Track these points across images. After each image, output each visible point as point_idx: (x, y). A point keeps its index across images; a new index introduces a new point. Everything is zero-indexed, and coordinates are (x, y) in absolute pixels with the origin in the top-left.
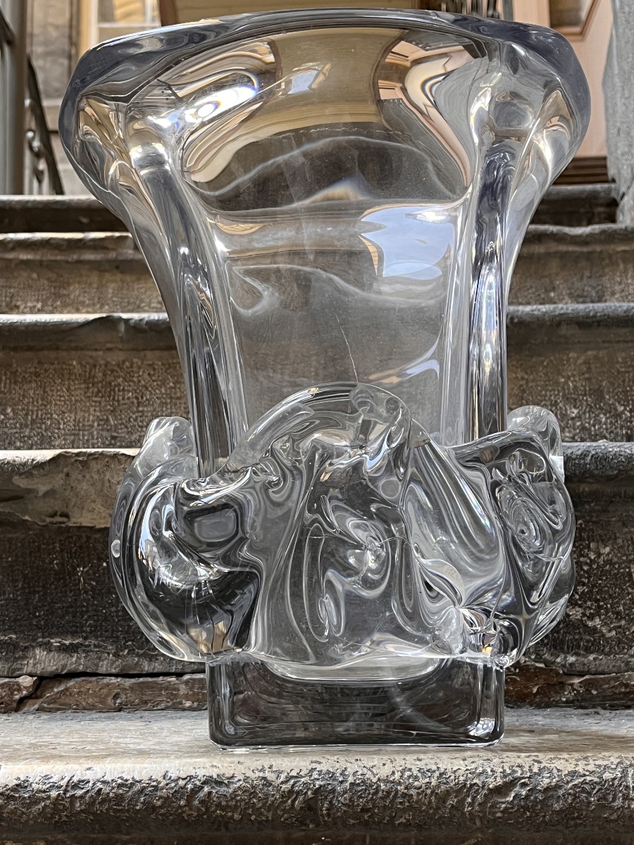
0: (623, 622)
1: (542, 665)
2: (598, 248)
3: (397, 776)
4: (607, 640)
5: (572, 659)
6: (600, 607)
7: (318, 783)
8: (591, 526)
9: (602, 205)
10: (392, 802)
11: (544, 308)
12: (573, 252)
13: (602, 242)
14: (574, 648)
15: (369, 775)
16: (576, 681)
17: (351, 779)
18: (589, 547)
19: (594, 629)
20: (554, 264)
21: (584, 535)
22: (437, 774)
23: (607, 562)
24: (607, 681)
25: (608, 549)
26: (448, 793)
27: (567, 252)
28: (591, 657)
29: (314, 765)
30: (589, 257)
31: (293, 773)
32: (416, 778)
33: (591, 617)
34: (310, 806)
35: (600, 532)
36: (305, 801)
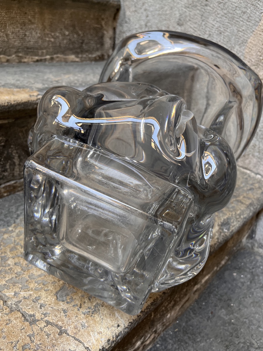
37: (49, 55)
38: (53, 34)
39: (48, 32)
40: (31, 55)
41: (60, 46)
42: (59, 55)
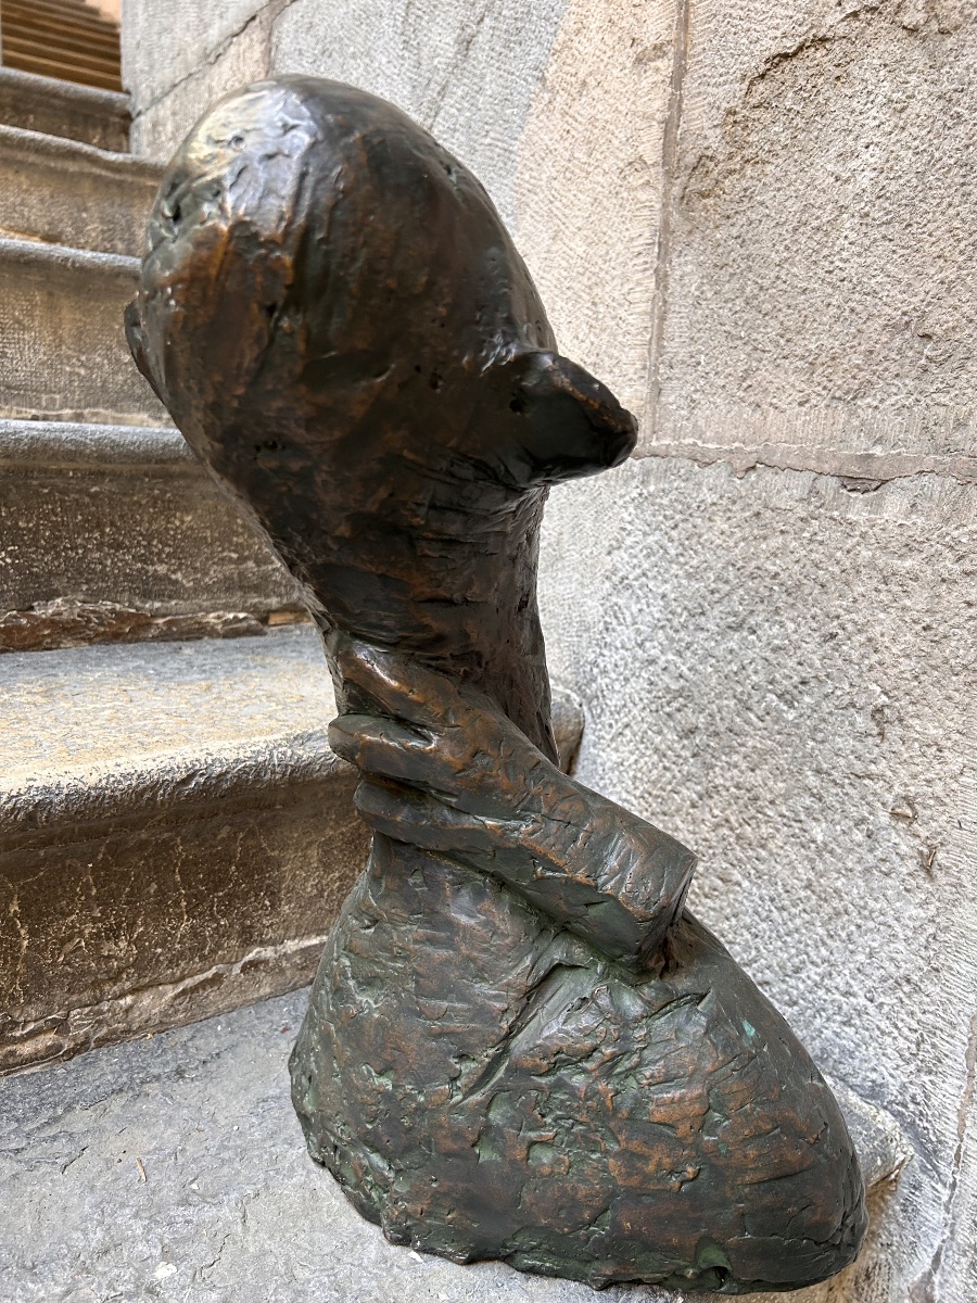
0: (199, 576)
1: (133, 611)
2: (130, 179)
3: (104, 782)
4: (186, 589)
5: (157, 605)
6: (181, 564)
7: (37, 799)
8: (177, 498)
9: (117, 115)
10: (100, 803)
11: (104, 257)
12: (106, 177)
13: (133, 173)
14: (159, 596)
15: (81, 785)
16: (160, 621)
17: (66, 791)
18: (175, 516)
19: (177, 581)
20: (87, 185)
21: (172, 506)
22: (135, 776)
23: (191, 528)
24: (184, 620)
25: (189, 518)
26: (145, 790)
27: (100, 176)
28: (173, 603)
29: (31, 783)
30: (120, 184)
31: (14, 793)
32: (120, 782)
33: (174, 572)
34: (31, 817)
35: (184, 503)
36: (26, 814)
37: (72, 408)
38: (83, 358)
39: (70, 352)
40: (18, 405)
41: (104, 388)
42: (101, 410)
